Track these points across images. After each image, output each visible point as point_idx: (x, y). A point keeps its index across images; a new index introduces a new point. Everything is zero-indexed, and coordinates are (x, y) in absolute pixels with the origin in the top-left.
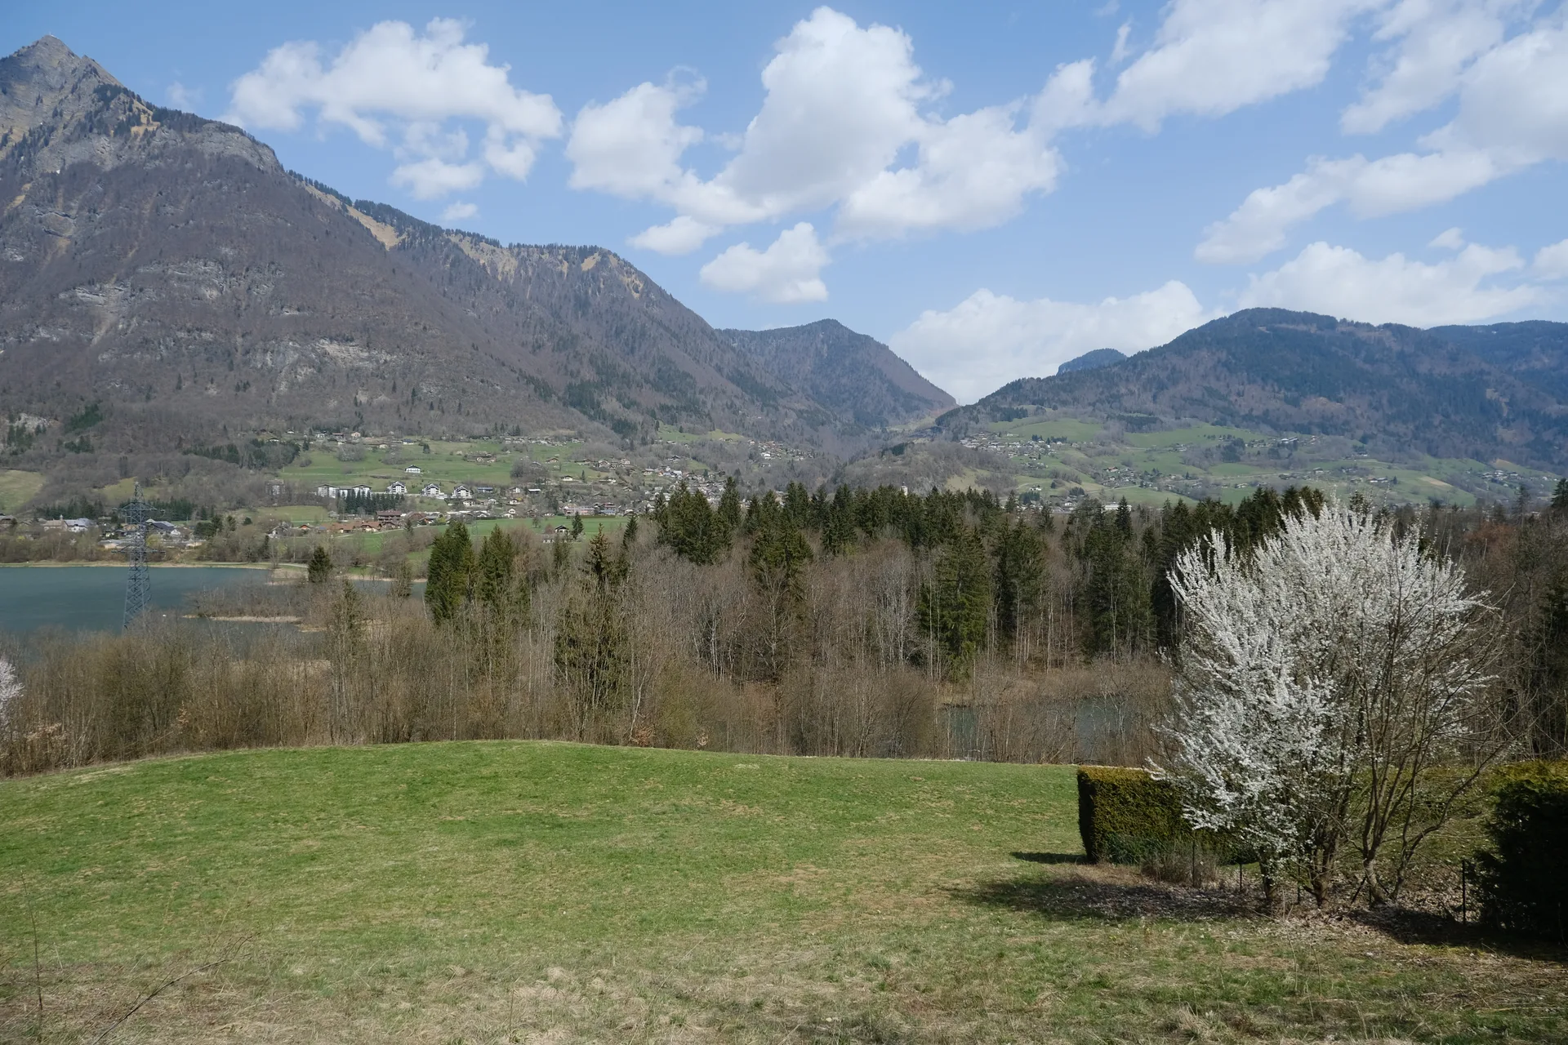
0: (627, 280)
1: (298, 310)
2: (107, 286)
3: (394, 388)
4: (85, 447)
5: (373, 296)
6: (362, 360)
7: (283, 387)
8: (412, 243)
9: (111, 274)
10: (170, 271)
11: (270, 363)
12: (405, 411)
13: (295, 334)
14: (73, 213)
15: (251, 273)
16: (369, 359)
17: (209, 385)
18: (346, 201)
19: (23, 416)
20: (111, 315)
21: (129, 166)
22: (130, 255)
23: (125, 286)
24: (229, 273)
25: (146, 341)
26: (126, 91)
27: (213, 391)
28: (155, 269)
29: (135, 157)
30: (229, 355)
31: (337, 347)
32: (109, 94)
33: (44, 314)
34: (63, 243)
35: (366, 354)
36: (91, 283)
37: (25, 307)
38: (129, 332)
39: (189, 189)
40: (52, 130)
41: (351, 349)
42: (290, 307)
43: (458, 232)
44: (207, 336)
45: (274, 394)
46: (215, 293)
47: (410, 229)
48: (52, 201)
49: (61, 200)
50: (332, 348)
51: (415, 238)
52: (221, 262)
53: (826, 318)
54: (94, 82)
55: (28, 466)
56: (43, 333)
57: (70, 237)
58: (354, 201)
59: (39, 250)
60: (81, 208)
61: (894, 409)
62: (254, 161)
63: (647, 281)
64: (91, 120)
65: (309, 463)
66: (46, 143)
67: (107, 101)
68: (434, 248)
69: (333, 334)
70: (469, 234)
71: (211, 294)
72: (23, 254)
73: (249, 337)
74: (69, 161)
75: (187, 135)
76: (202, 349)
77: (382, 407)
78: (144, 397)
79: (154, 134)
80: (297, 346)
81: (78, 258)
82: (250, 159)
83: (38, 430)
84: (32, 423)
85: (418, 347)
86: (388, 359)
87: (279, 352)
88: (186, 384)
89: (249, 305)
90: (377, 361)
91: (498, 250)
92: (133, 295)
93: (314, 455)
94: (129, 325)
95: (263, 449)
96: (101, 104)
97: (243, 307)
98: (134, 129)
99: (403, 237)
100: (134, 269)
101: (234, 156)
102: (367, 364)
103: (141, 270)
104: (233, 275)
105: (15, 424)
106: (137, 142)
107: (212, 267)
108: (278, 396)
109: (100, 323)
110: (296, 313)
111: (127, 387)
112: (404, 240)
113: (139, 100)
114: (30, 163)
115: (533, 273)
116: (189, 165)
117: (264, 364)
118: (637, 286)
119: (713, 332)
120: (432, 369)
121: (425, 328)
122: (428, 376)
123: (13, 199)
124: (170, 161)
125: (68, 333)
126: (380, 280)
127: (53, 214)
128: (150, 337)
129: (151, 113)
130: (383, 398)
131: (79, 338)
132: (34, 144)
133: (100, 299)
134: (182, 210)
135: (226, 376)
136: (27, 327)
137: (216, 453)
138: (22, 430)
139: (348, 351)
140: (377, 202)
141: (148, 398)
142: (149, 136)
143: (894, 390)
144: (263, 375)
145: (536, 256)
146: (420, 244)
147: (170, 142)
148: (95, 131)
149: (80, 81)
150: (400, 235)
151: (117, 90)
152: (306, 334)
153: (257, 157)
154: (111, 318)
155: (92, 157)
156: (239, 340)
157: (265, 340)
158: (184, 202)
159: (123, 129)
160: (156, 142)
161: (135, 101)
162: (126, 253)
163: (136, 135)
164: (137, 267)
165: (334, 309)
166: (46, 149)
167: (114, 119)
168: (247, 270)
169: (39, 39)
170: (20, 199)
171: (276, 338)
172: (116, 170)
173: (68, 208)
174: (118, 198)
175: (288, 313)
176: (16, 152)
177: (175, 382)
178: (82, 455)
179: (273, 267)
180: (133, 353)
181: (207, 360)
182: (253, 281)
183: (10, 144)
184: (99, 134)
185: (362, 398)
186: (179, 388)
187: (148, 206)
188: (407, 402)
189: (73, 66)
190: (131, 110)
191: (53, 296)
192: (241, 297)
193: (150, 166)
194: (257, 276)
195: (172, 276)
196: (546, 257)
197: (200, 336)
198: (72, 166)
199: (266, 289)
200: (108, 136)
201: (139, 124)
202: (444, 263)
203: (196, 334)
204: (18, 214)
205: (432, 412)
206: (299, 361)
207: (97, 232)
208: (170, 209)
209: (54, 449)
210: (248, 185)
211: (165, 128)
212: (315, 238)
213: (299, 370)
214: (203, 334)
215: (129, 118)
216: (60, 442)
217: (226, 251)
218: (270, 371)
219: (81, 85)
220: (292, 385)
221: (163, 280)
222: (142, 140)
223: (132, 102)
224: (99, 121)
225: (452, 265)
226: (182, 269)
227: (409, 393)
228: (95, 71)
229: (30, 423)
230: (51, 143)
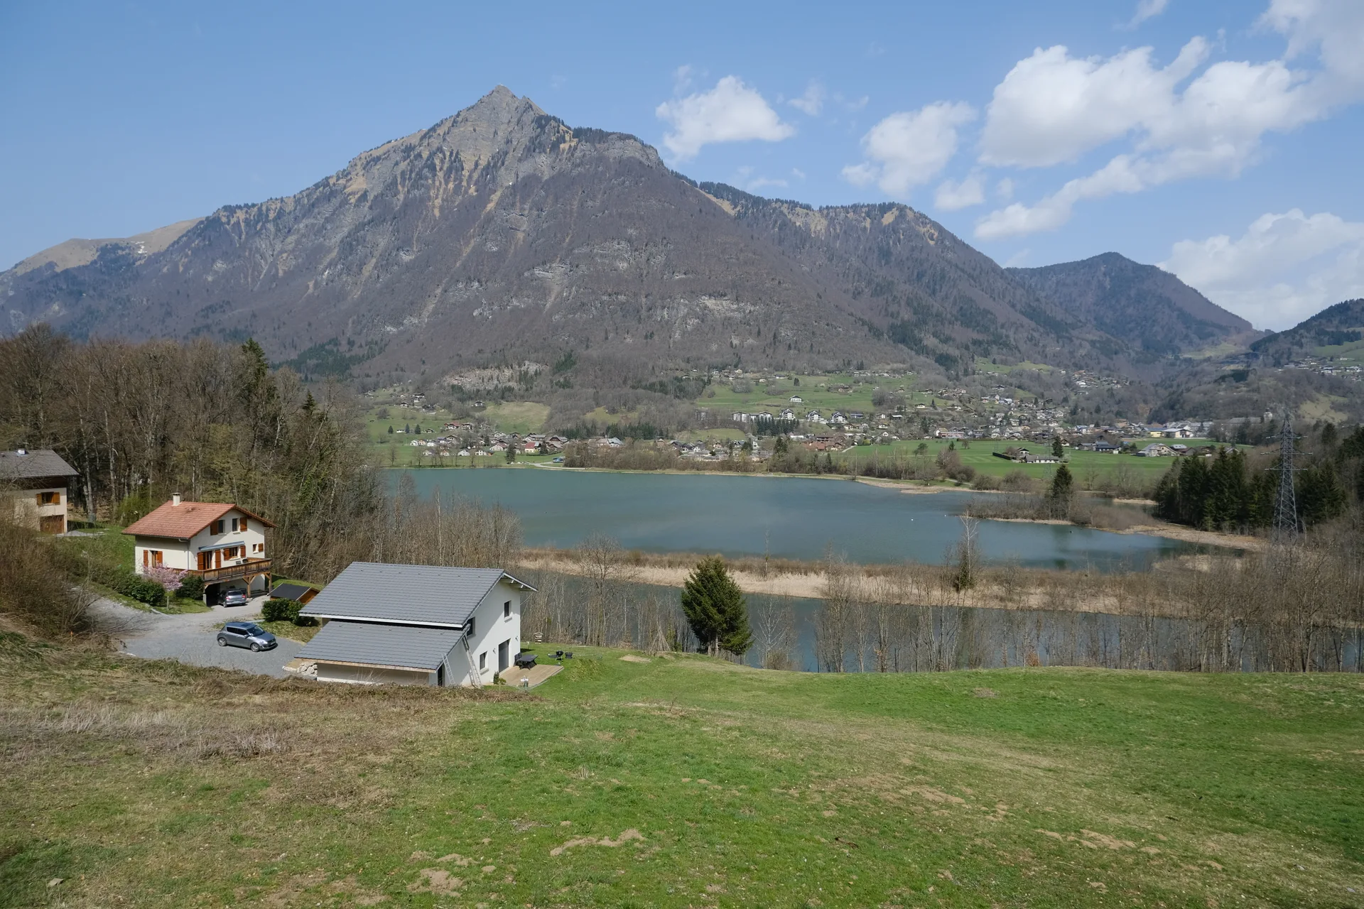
0: (923, 230)
1: (685, 274)
2: (554, 265)
3: (759, 333)
4: (567, 385)
5: (738, 259)
6: (733, 311)
7: (677, 336)
8: (745, 213)
9: (556, 255)
10: (595, 250)
11: (666, 316)
12: (770, 351)
13: (684, 293)
14: (526, 212)
15: (649, 247)
16: (738, 310)
17: (626, 336)
18: (694, 183)
19: (527, 363)
20: (556, 286)
21: (561, 174)
22: (567, 241)
23: (565, 264)
24: (634, 249)
25: (583, 304)
26: (554, 118)
27: (629, 340)
28: (585, 250)
29: (564, 167)
30: (638, 312)
31: (714, 301)
32: (543, 122)
33: (515, 288)
34: (520, 235)
35: (735, 306)
36: (544, 263)
37: (503, 284)
38: (570, 298)
39: (602, 187)
40: (506, 153)
41: (724, 302)
42: (679, 272)
43: (778, 200)
44: (622, 298)
45: (671, 341)
46: (626, 265)
47: (743, 202)
48: (513, 205)
49: (518, 204)
50: (710, 303)
51: (747, 209)
52: (629, 241)
53: (1107, 251)
54: (530, 116)
55: (536, 400)
56: (515, 302)
57: (524, 231)
58: (699, 183)
59: (506, 242)
60: (531, 209)
61: (1187, 336)
62: (644, 160)
63: (941, 229)
64: (533, 143)
65: (712, 395)
66: (503, 164)
67: (542, 127)
68: (764, 216)
69: (711, 292)
70: (786, 202)
71: (623, 265)
72: (497, 246)
73: (650, 297)
74: (521, 175)
75: (598, 146)
76: (619, 308)
77: (752, 349)
78: (584, 346)
79: (575, 148)
80: (687, 302)
81: (534, 245)
82: (641, 159)
83: (536, 373)
84: (532, 368)
85: (775, 299)
86: (752, 309)
87: (673, 308)
88: (611, 336)
89: (648, 273)
90: (744, 312)
91: (810, 213)
92: (571, 271)
93: (714, 387)
94: (570, 293)
95: (683, 384)
96: (539, 130)
97: (645, 274)
98: (562, 146)
99: (738, 209)
100: (571, 250)
101: (630, 157)
102: (736, 315)
103: (576, 251)
104: (636, 250)
105: (522, 369)
106: (565, 156)
107: (623, 244)
108: (674, 342)
109: (550, 292)
110: (684, 276)
111: (572, 339)
112: (739, 211)
113: (563, 124)
114: (494, 179)
115: (841, 230)
116: (600, 169)
117: (662, 317)
118: (933, 235)
119: (1002, 272)
120: (787, 317)
121: (779, 282)
122: (785, 322)
123: (485, 207)
124: (587, 167)
125: (530, 301)
126: (742, 245)
127: (514, 215)
128: (585, 301)
129: (572, 132)
130: (750, 341)
131: (537, 304)
132: (495, 166)
133: (549, 275)
134: (598, 203)
135: (637, 328)
136: (505, 298)
137: (651, 387)
138: (526, 373)
139: (722, 304)
140: (716, 182)
141: (587, 347)
142: (573, 150)
143: (1184, 317)
144: (662, 327)
145: (843, 215)
146: (753, 213)
147: (587, 153)
148: (537, 150)
149: (522, 116)
150: (735, 207)
151: (548, 119)
152: (692, 292)
153: (645, 157)
154: (556, 289)
155: (534, 170)
156: (644, 300)
157: (663, 298)
158: (600, 197)
159: (555, 146)
160: (578, 154)
161: (561, 126)
162: (565, 239)
163: (563, 150)
164: (573, 249)
165: (710, 271)
166: (503, 168)
167: (548, 140)
168: (646, 245)
169: (494, 89)
170: (490, 206)
171: (670, 297)
172: (552, 178)
173: (522, 209)
174: (556, 200)
175: (678, 277)
176: (484, 173)
177: (603, 334)
178: (567, 390)
179: (665, 242)
180: (575, 314)
181: (623, 316)
182: (651, 254)
183: (480, 167)
184: (540, 153)
185: (736, 342)
186: (607, 338)
187: (576, 203)
188: (771, 344)
189: (515, 105)
190: (558, 132)
191: (520, 275)
192: (643, 267)
193: (575, 173)
194: (654, 250)
195: (597, 254)
196: (851, 215)
197: (617, 298)
198: (524, 178)
199: (660, 259)
200: (546, 153)
201: (565, 142)
202: (773, 228)
203: (614, 297)
204: (493, 217)
205: (792, 352)
206: (688, 313)
207: (545, 226)
208: (590, 203)
209: (549, 386)
210: (643, 179)
211: (583, 143)
212: (692, 216)
213: (689, 321)
214: (619, 297)
215: (558, 139)
216: (552, 381)
217: (631, 231)
218: (667, 323)
219: (524, 118)
220: (684, 333)
221: (590, 257)
222: (567, 153)
223: (559, 126)
224: (539, 143)
225: (780, 229)
226: (603, 248)
227: (771, 335)
228: (531, 106)
229: (531, 368)
230: (506, 163)
